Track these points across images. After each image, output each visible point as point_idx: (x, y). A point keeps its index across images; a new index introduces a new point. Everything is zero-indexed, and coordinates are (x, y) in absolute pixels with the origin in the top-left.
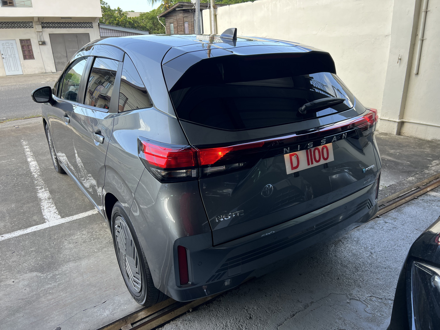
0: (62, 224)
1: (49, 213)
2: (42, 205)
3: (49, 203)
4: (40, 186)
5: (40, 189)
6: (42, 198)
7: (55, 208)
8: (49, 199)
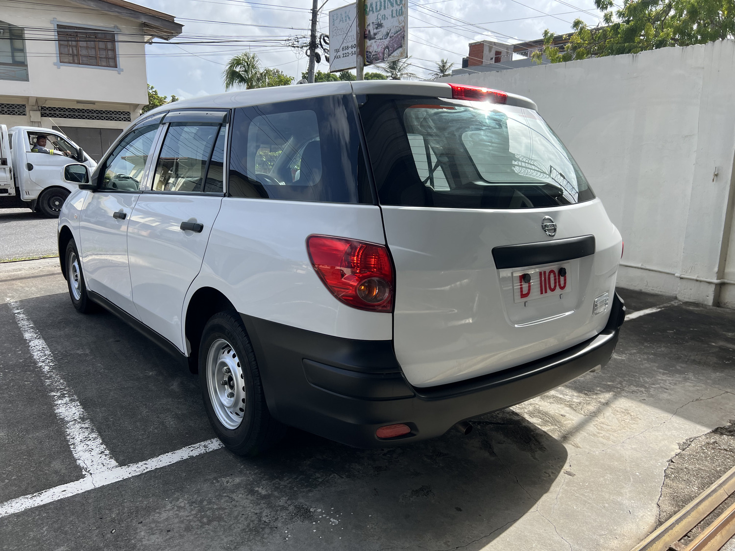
0: (124, 480)
1: (87, 454)
2: (69, 435)
3: (84, 431)
4: (58, 390)
5: (60, 398)
6: (66, 419)
7: (101, 441)
8: (83, 419)
